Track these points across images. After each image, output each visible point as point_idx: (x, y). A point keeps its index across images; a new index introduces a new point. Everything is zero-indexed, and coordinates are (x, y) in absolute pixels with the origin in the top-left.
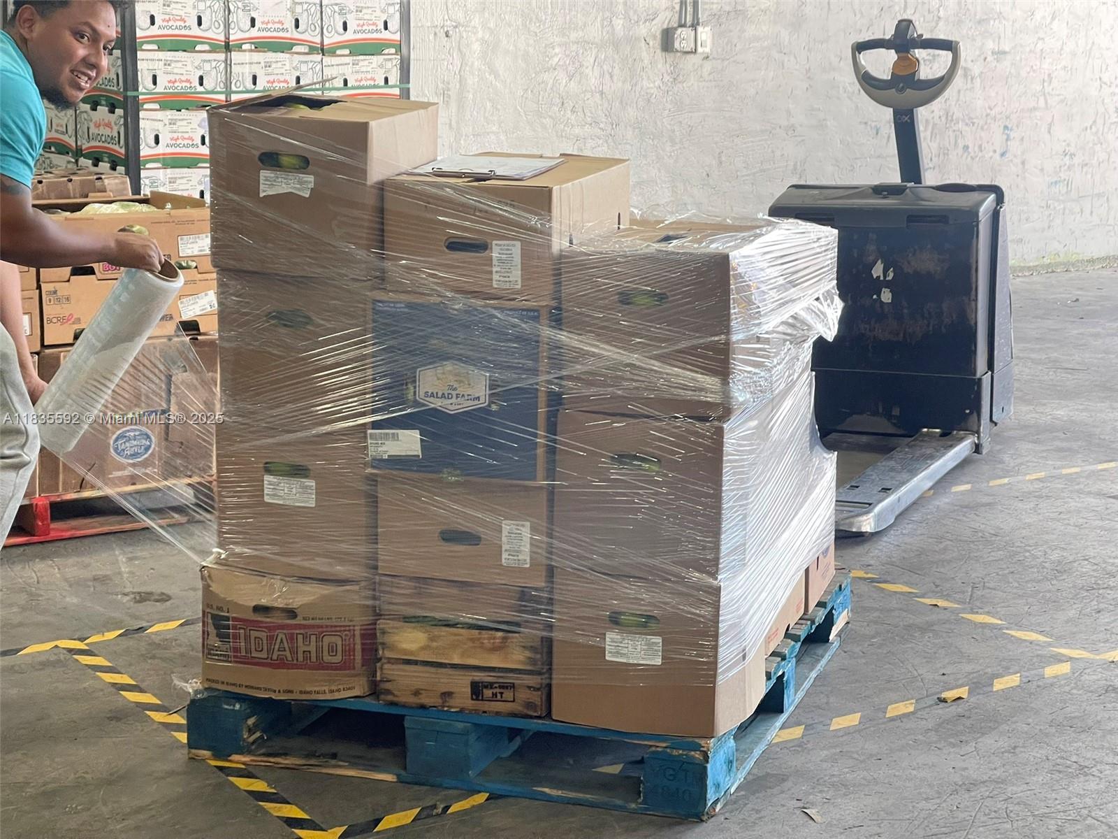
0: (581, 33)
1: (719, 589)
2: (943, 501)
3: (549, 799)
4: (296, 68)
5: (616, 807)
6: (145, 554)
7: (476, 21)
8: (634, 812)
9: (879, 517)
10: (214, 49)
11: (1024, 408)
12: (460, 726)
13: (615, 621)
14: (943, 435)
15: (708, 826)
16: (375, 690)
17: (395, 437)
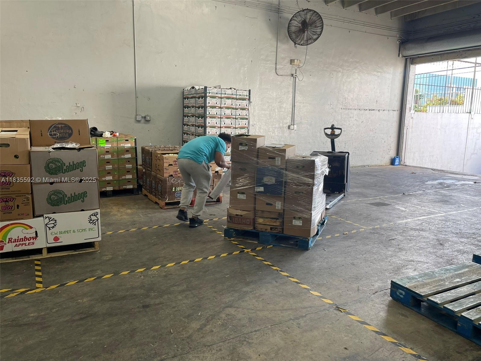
0: (275, 126)
1: (312, 213)
2: (339, 204)
3: (283, 246)
4: (231, 131)
5: (294, 248)
6: (210, 208)
7: (258, 124)
8: (296, 249)
9: (330, 206)
10: (218, 128)
11: (351, 190)
12: (268, 234)
13: (294, 218)
14: (339, 193)
15: (309, 251)
16: (254, 228)
17: (260, 188)
